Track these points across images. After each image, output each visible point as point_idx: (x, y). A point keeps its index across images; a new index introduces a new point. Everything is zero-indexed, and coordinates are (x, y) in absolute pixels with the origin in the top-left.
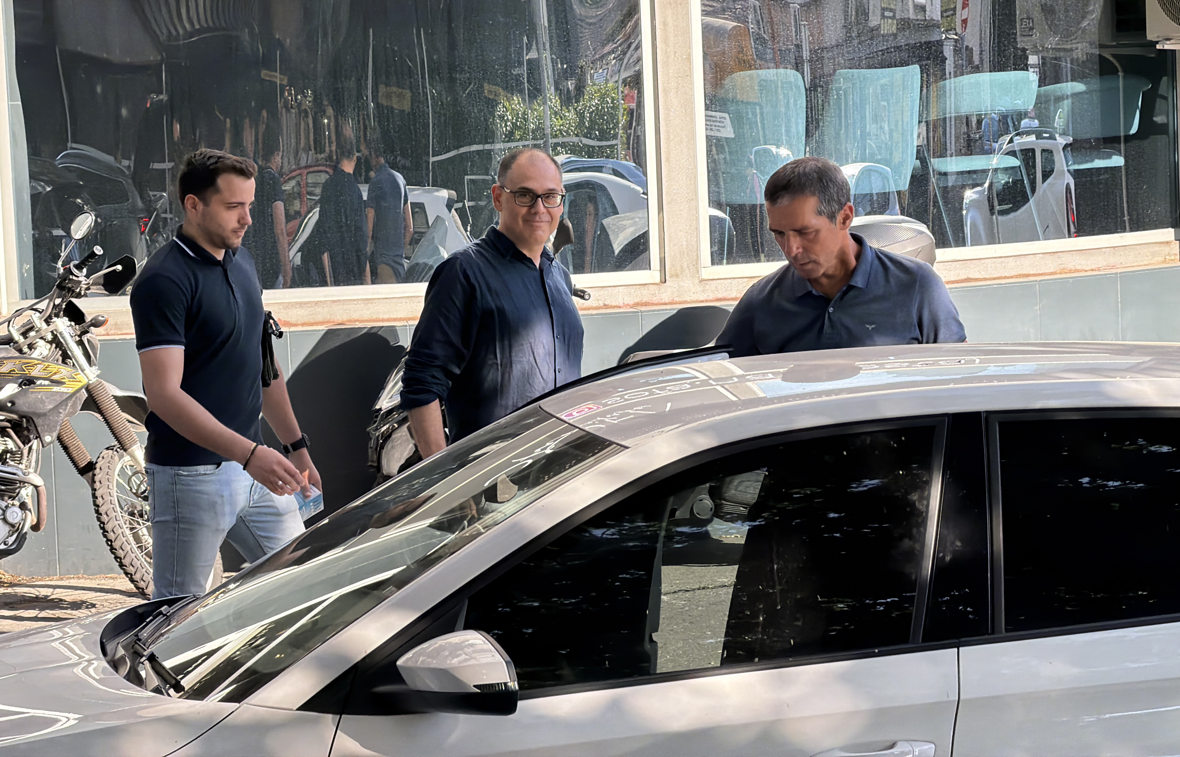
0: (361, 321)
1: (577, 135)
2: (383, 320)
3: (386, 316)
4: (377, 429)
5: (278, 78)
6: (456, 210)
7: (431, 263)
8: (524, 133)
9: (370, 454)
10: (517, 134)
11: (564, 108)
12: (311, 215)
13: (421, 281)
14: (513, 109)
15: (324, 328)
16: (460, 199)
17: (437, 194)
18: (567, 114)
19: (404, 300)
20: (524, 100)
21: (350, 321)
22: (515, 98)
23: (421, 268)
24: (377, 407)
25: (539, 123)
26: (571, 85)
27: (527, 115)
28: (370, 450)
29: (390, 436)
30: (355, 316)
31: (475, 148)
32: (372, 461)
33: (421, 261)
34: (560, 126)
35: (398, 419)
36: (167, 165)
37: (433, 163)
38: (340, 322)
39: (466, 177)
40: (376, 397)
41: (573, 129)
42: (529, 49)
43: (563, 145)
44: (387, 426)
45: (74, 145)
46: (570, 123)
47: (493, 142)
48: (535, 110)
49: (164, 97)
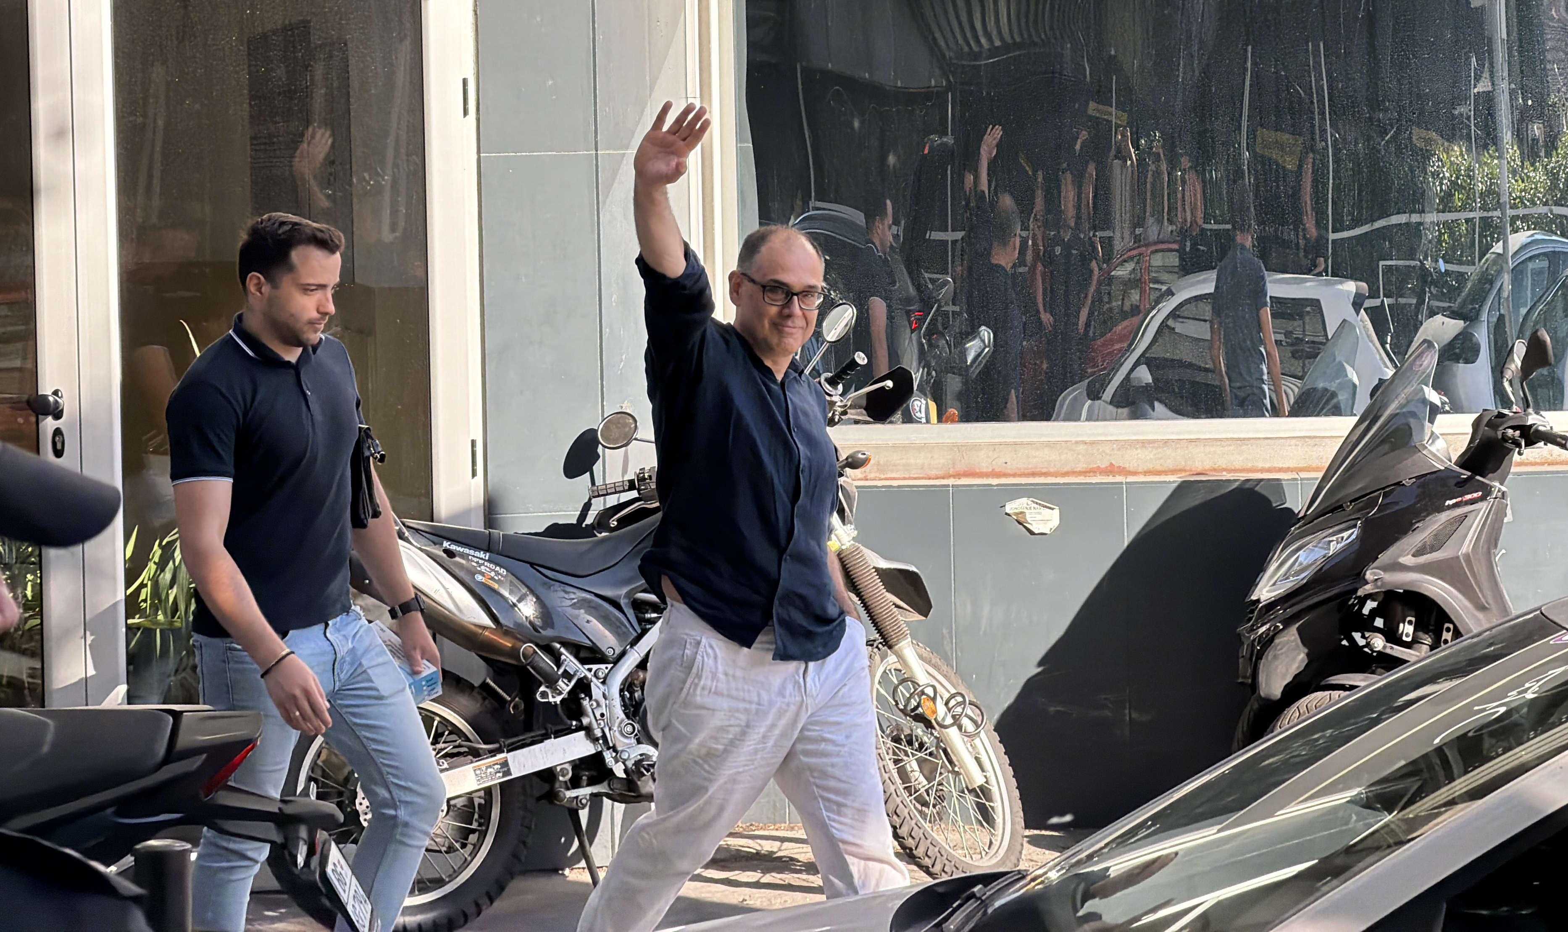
0: (1229, 471)
1: (1546, 204)
2: (1262, 470)
3: (1267, 465)
4: (1252, 630)
5: (1114, 115)
6: (1365, 310)
7: (1333, 389)
8: (1468, 198)
9: (1241, 666)
10: (1458, 199)
11: (1527, 163)
12: (1154, 312)
13: (1318, 415)
14: (1452, 163)
15: (1175, 479)
16: (1373, 295)
17: (1340, 287)
18: (1532, 174)
19: (1293, 442)
20: (1469, 150)
21: (1214, 470)
22: (1456, 148)
23: (1318, 395)
24: (1254, 598)
25: (1491, 184)
26: (1537, 130)
27: (1473, 171)
28: (1241, 660)
29: (1272, 640)
30: (1222, 463)
31: (1395, 219)
32: (1245, 677)
33: (1321, 385)
34: (1521, 192)
35: (1282, 617)
36: (949, 236)
38: (1199, 470)
39: (1381, 263)
40: (1252, 583)
41: (1541, 196)
42: (1478, 78)
43: (1524, 218)
44: (1267, 626)
45: (819, 204)
46: (1536, 188)
47: (1423, 211)
48: (1485, 163)
49: (949, 140)
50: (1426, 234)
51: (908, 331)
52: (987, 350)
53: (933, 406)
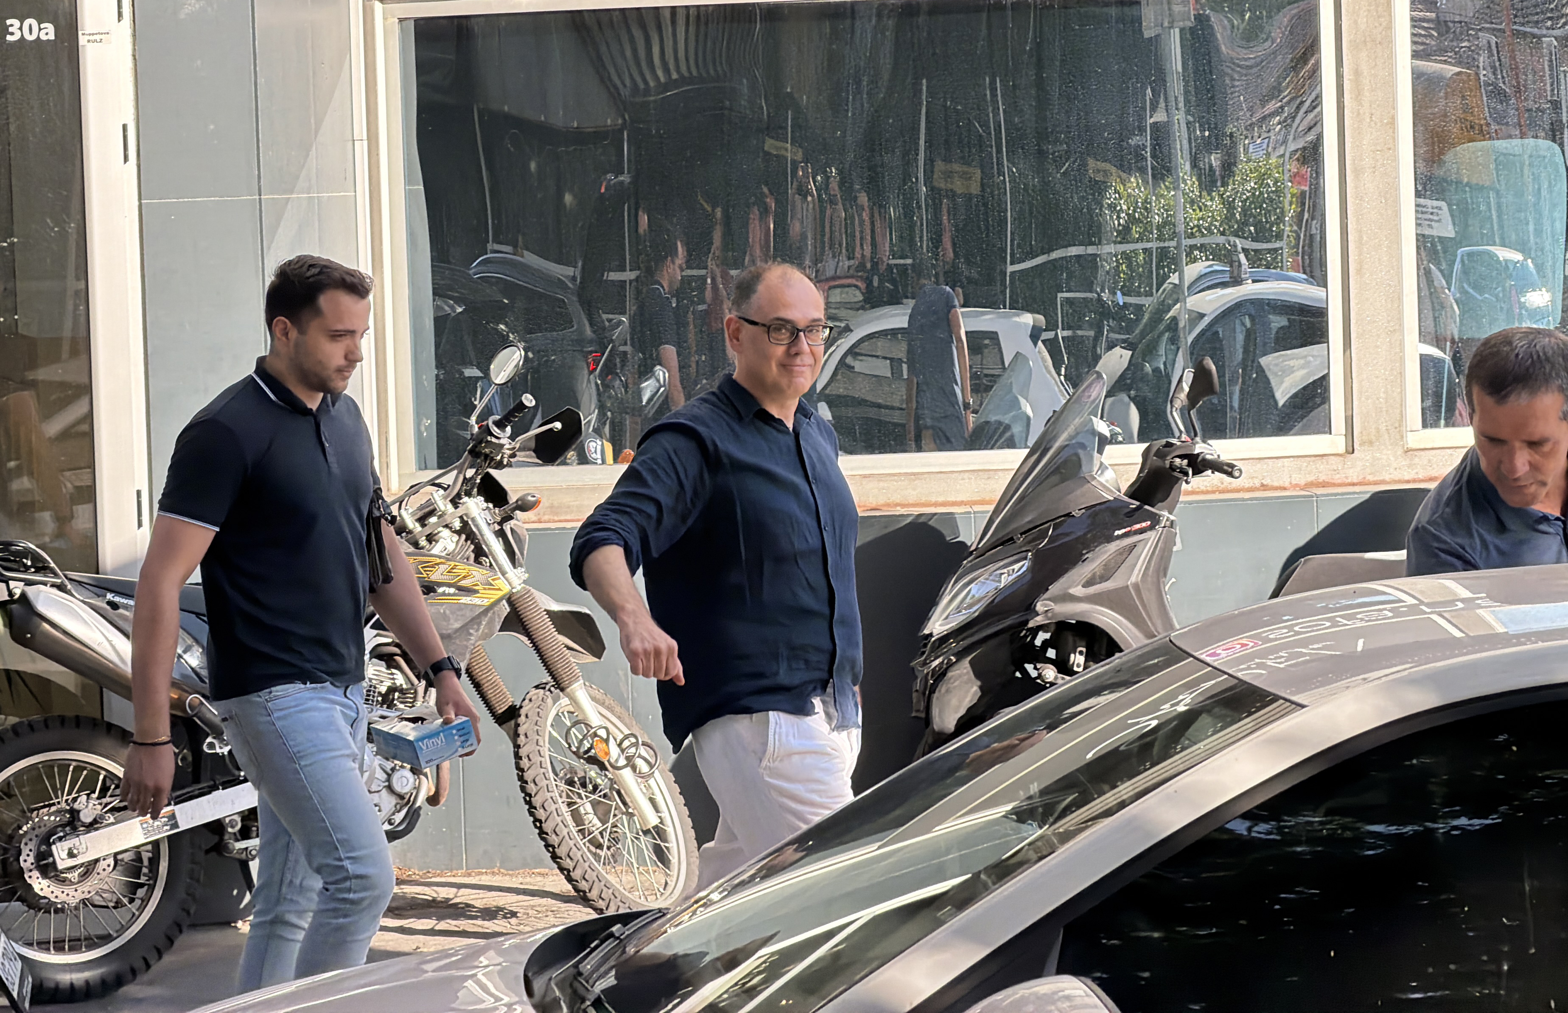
0: (903, 506)
1: (1223, 234)
2: (936, 504)
3: (941, 499)
4: (925, 664)
5: (790, 151)
6: (1044, 342)
7: (1007, 422)
8: (1146, 230)
9: (914, 701)
10: (1135, 231)
11: (1204, 193)
12: (833, 348)
13: (992, 448)
14: (1129, 195)
16: (1051, 325)
17: (1017, 319)
18: (1209, 203)
19: (966, 475)
20: (1145, 182)
21: (888, 505)
22: (1132, 180)
23: (993, 427)
24: (926, 632)
25: (1168, 216)
26: (1215, 160)
27: (1150, 203)
28: (914, 695)
29: (944, 674)
30: (896, 498)
31: (1074, 251)
32: (918, 711)
33: (993, 418)
34: (1199, 220)
35: (956, 650)
36: (629, 275)
37: (1013, 273)
38: (874, 505)
39: (1060, 295)
40: (924, 617)
41: (1217, 224)
42: (1154, 108)
43: (1202, 248)
44: (940, 660)
45: (497, 247)
46: (1213, 216)
47: (1100, 243)
48: (1162, 196)
49: (625, 178)
50: (1102, 266)
51: (586, 372)
52: (662, 389)
53: (609, 448)
